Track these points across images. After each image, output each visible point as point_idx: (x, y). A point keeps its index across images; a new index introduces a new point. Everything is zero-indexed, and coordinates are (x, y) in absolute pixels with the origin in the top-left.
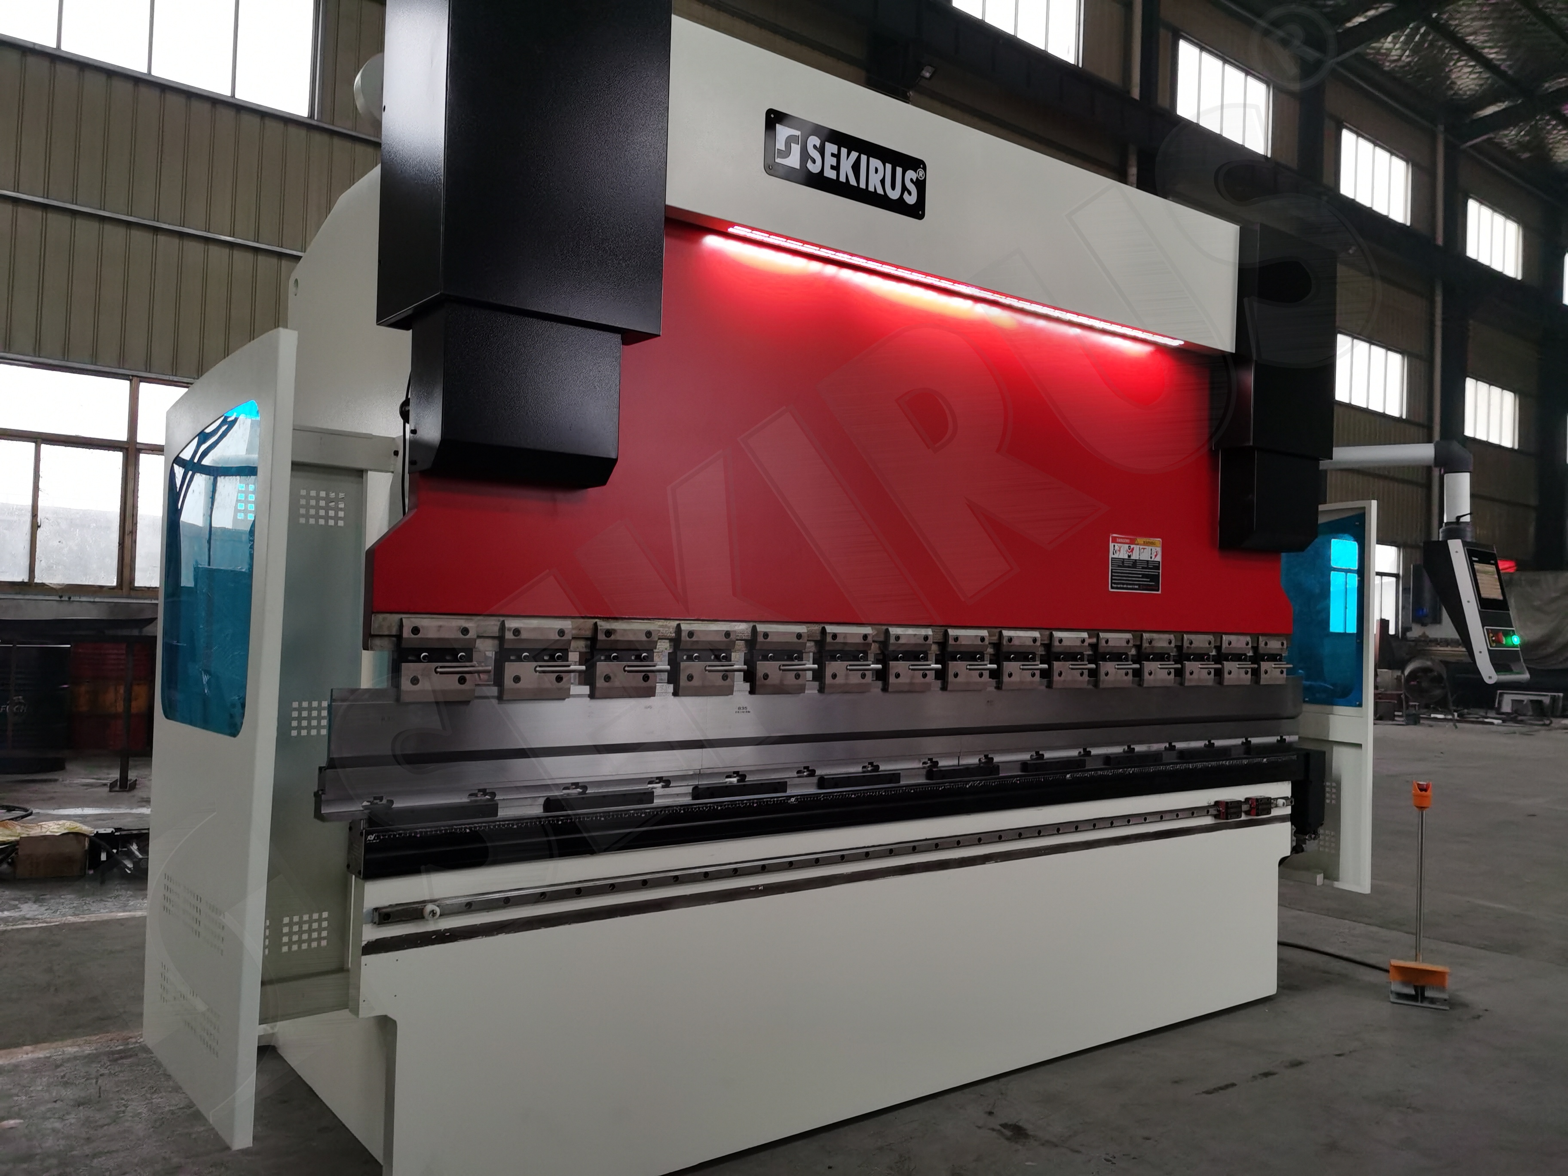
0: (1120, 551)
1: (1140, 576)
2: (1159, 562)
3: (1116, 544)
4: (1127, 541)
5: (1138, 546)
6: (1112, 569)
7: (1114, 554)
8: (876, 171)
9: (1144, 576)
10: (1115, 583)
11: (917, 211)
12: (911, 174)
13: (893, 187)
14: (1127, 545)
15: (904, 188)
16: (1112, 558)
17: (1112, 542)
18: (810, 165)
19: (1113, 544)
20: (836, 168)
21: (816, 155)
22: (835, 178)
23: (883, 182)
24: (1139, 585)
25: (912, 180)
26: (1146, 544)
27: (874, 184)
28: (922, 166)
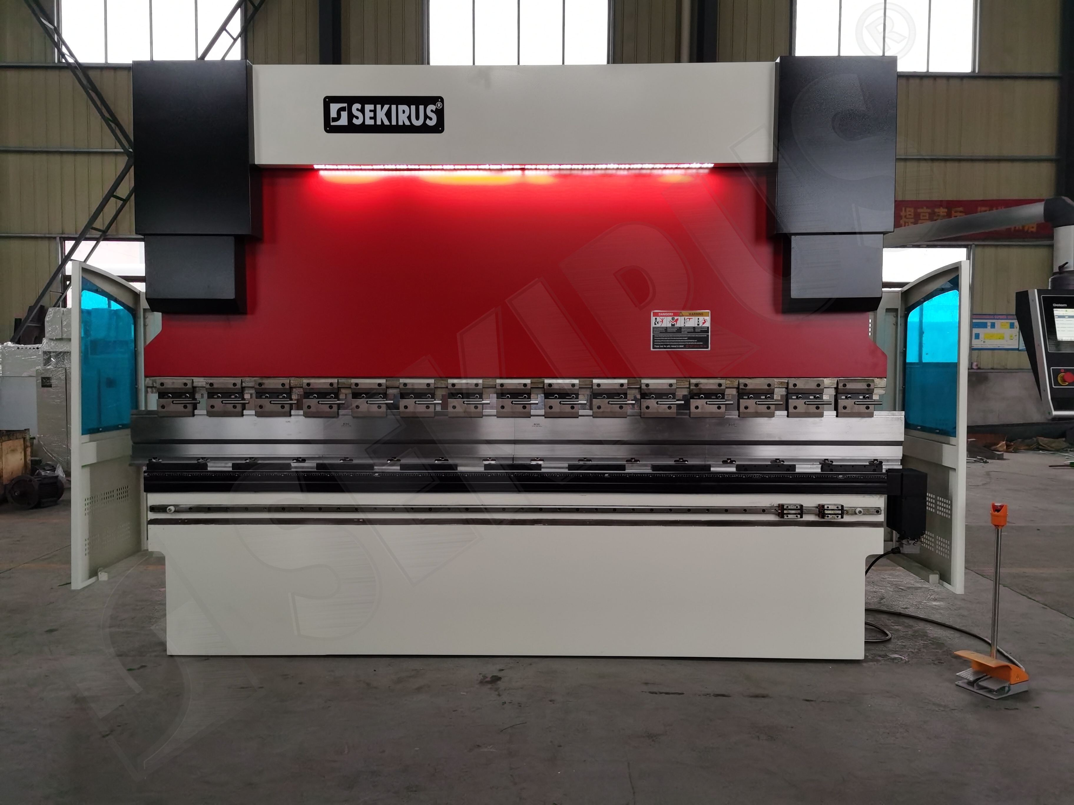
0: (662, 322)
1: (687, 338)
2: (708, 327)
3: (658, 318)
4: (672, 314)
5: (683, 318)
6: (653, 335)
7: (655, 324)
8: (404, 112)
9: (689, 338)
10: (657, 345)
11: (439, 128)
12: (431, 107)
13: (417, 118)
14: (671, 317)
15: (426, 117)
16: (653, 327)
17: (653, 316)
18: (355, 121)
19: (654, 318)
20: (374, 118)
21: (359, 114)
22: (373, 123)
23: (409, 118)
24: (685, 345)
25: (432, 111)
26: (690, 315)
27: (403, 120)
28: (440, 100)
